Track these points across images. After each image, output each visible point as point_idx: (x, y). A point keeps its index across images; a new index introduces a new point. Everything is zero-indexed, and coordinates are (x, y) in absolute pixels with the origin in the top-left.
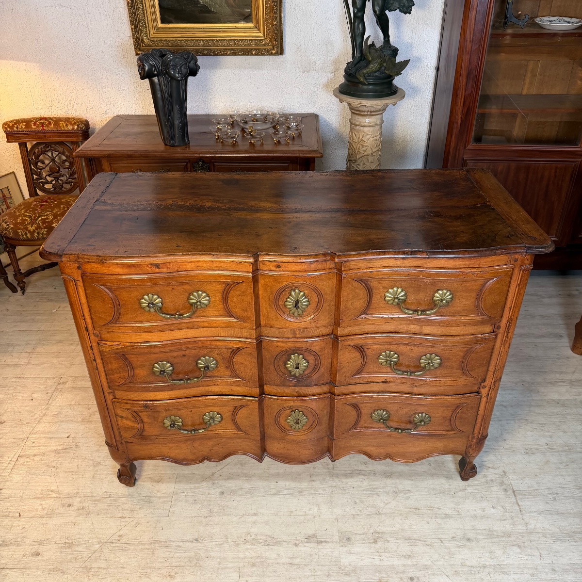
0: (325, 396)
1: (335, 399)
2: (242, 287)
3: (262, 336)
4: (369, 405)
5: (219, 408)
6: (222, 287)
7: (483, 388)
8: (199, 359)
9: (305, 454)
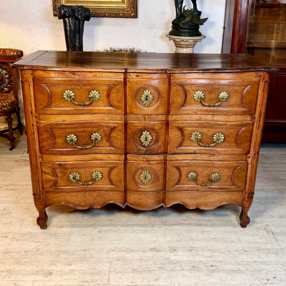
0: (161, 161)
1: (167, 162)
2: (118, 87)
3: (127, 121)
4: (186, 168)
5: (101, 169)
6: (107, 88)
7: (249, 158)
8: (92, 134)
9: (150, 203)
